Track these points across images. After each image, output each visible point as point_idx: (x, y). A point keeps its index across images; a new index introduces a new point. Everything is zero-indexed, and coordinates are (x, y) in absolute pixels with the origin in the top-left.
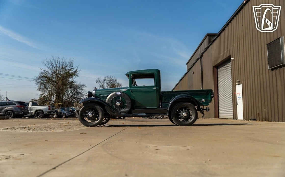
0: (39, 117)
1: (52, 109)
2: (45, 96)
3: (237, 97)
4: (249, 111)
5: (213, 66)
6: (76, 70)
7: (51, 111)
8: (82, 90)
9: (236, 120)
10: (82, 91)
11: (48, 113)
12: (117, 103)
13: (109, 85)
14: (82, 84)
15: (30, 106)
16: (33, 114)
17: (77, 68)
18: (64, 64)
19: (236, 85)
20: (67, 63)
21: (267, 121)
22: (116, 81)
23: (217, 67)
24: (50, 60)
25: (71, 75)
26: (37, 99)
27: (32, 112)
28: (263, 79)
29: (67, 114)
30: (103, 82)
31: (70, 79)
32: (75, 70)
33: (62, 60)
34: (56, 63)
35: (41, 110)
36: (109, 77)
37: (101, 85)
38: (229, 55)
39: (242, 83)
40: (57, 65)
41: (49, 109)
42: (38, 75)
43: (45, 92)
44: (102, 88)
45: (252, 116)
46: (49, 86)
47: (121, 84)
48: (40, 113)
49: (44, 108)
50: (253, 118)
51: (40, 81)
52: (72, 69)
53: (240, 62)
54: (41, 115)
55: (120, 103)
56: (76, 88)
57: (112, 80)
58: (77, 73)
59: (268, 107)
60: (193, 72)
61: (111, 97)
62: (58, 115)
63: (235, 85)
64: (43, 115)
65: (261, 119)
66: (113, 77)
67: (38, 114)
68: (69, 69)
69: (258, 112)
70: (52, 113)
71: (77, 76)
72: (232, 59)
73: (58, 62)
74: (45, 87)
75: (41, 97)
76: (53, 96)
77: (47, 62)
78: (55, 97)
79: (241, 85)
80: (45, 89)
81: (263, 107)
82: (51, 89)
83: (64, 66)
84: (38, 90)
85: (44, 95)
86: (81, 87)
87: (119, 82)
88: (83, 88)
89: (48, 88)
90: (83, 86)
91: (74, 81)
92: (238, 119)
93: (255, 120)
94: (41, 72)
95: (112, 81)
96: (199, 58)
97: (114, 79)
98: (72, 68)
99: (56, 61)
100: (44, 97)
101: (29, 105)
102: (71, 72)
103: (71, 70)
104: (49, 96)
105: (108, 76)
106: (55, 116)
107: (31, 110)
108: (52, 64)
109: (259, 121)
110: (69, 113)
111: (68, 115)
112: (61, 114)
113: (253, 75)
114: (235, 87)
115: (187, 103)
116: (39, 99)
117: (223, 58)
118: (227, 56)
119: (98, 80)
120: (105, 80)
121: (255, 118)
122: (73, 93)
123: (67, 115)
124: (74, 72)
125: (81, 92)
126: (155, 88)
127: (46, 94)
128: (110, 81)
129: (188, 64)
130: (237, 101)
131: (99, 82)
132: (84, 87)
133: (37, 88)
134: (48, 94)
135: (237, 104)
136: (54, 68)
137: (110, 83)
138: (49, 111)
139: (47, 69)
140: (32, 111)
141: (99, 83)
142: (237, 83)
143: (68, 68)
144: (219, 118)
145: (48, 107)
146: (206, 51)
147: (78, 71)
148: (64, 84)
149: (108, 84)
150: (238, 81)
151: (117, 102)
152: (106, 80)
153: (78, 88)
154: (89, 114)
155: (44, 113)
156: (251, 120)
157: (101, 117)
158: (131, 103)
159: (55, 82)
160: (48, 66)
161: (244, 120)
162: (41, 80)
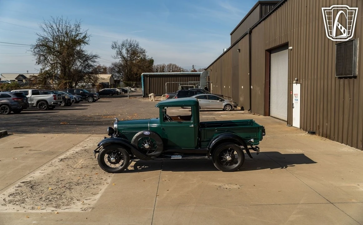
0: (43, 108)
1: (59, 98)
2: (47, 71)
3: (294, 98)
4: (307, 119)
5: (265, 49)
6: (85, 36)
7: (57, 101)
8: (95, 62)
9: (291, 126)
10: (95, 64)
11: (53, 103)
12: (146, 145)
13: (129, 51)
14: (94, 54)
15: (29, 95)
16: (35, 105)
17: (86, 32)
18: (69, 28)
19: (293, 83)
20: (73, 27)
21: (328, 139)
22: (137, 45)
23: (270, 51)
24: (50, 23)
25: (79, 43)
26: (37, 75)
27: (34, 103)
28: (328, 85)
29: (77, 98)
30: (121, 47)
31: (78, 48)
32: (83, 35)
33: (66, 22)
34: (58, 26)
35: (45, 101)
36: (129, 41)
37: (118, 51)
38: (286, 41)
39: (301, 82)
40: (59, 29)
41: (55, 99)
42: (35, 43)
43: (47, 66)
44: (120, 55)
45: (310, 127)
46: (50, 57)
47: (145, 50)
48: (44, 104)
49: (49, 97)
50: (311, 130)
51: (38, 50)
52: (79, 34)
53: (300, 54)
54: (45, 107)
55: (149, 144)
56: (86, 60)
57: (132, 44)
58: (86, 40)
59: (331, 122)
60: (239, 50)
61: (138, 137)
62: (66, 102)
63: (291, 83)
64: (47, 106)
65: (321, 134)
66: (134, 41)
67: (40, 105)
68: (76, 34)
69: (318, 124)
70: (59, 103)
71: (87, 44)
72: (290, 49)
73: (61, 26)
74: (46, 59)
75: (42, 72)
76: (56, 71)
77: (46, 25)
78: (59, 72)
79: (299, 85)
80: (46, 62)
81: (325, 121)
82: (53, 62)
83: (68, 31)
84: (37, 63)
85: (45, 70)
86: (93, 58)
87: (142, 47)
88: (96, 60)
89: (50, 60)
90: (95, 56)
91: (84, 50)
92: (293, 125)
93: (313, 133)
94: (39, 39)
95: (133, 47)
96: (247, 34)
97: (136, 44)
98: (80, 32)
99: (58, 24)
100: (45, 72)
101: (27, 95)
102: (77, 38)
103: (77, 35)
104: (51, 71)
105: (127, 40)
106: (63, 104)
107: (31, 100)
108: (53, 28)
109: (319, 135)
110: (79, 97)
111: (79, 100)
112: (70, 101)
113: (316, 77)
114: (291, 84)
115: (232, 145)
116: (39, 75)
117: (278, 43)
118: (283, 42)
119: (114, 45)
120: (123, 45)
121: (315, 131)
122: (82, 65)
123: (77, 100)
124: (83, 38)
125: (93, 64)
126: (192, 126)
127: (47, 69)
128: (131, 46)
129: (232, 35)
130: (293, 104)
131: (116, 47)
132: (96, 58)
133: (36, 61)
134: (50, 68)
135: (293, 108)
136: (56, 33)
137: (130, 49)
138: (55, 101)
139: (45, 35)
140: (33, 101)
141: (116, 49)
142: (294, 82)
143: (74, 33)
144: (269, 115)
145: (53, 96)
146: (256, 27)
147: (87, 36)
148: (71, 55)
149: (127, 50)
150: (296, 79)
151: (146, 143)
152: (125, 45)
153: (89, 60)
154: (112, 159)
155: (49, 104)
156: (308, 133)
157: (126, 162)
158: (163, 145)
159: (58, 52)
160: (47, 31)
161: (300, 128)
162: (40, 49)
